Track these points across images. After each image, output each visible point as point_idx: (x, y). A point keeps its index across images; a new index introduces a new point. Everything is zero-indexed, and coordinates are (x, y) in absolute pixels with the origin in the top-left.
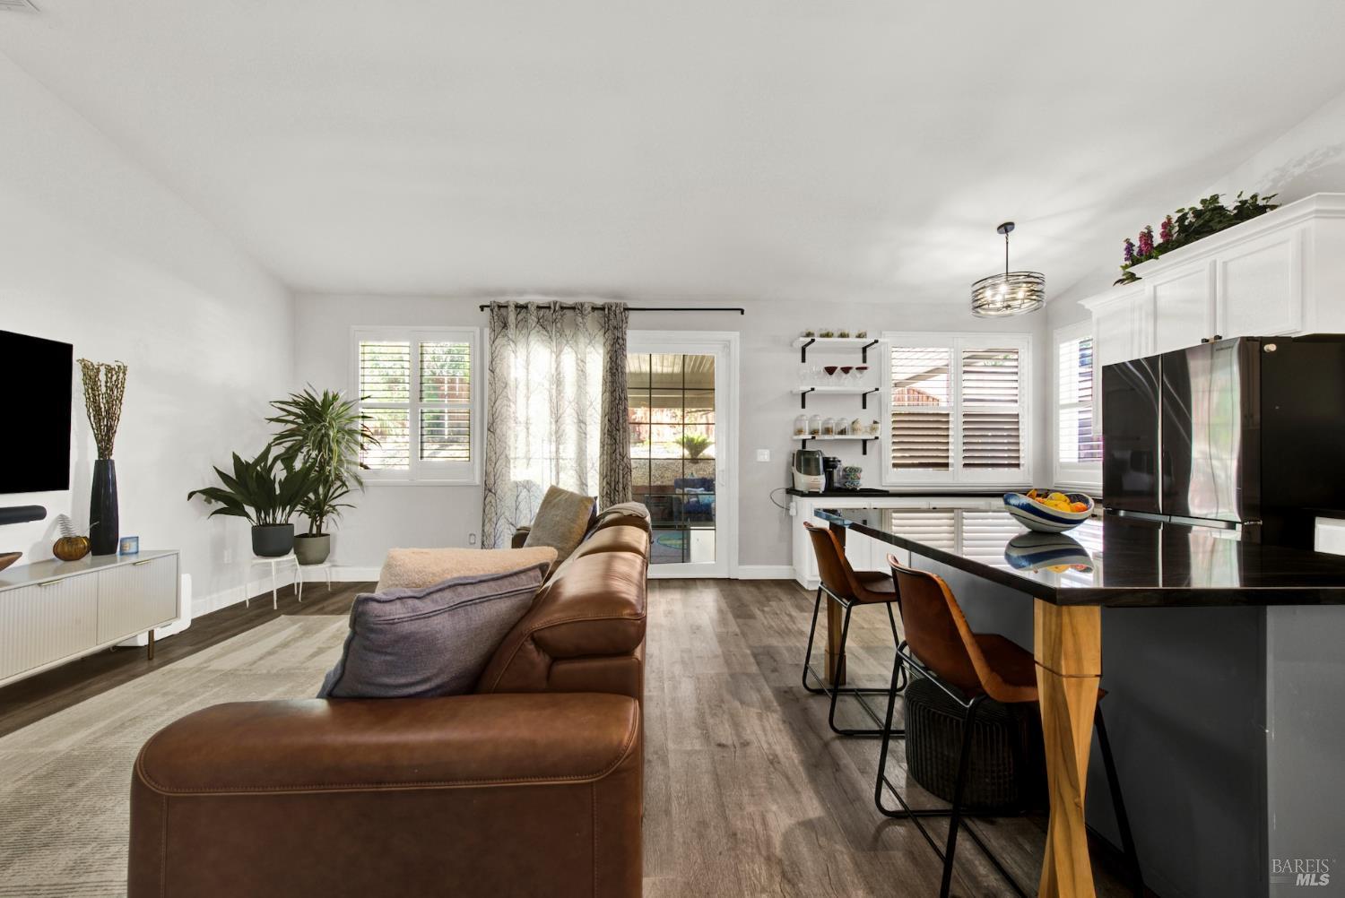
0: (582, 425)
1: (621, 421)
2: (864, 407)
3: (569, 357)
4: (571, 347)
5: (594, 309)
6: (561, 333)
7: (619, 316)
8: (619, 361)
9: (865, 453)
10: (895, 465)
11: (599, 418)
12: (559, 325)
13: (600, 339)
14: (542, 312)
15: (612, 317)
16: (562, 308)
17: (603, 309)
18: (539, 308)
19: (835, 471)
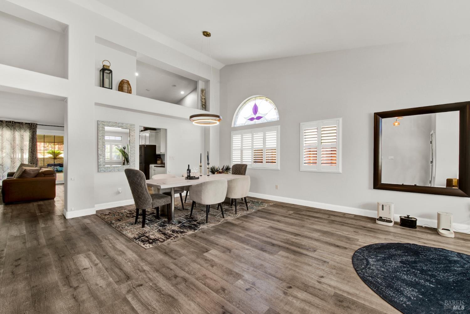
0: (22, 150)
1: (35, 150)
3: (17, 134)
4: (18, 132)
5: (26, 123)
6: (15, 129)
7: (35, 126)
8: (35, 136)
11: (28, 149)
12: (14, 127)
13: (29, 131)
14: (7, 123)
15: (32, 126)
16: (15, 122)
17: (29, 124)
18: (6, 122)
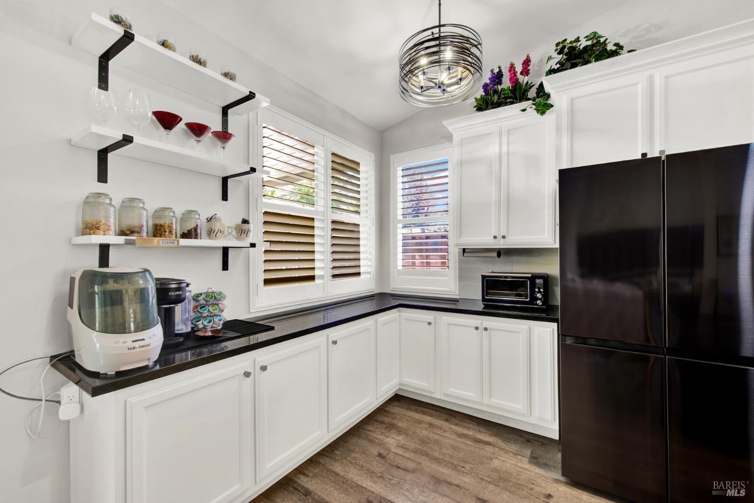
2: (225, 197)
9: (225, 267)
10: (267, 282)
19: (178, 309)
